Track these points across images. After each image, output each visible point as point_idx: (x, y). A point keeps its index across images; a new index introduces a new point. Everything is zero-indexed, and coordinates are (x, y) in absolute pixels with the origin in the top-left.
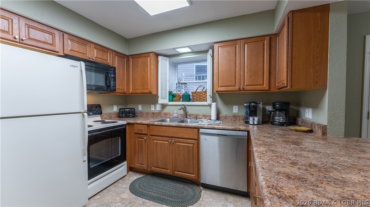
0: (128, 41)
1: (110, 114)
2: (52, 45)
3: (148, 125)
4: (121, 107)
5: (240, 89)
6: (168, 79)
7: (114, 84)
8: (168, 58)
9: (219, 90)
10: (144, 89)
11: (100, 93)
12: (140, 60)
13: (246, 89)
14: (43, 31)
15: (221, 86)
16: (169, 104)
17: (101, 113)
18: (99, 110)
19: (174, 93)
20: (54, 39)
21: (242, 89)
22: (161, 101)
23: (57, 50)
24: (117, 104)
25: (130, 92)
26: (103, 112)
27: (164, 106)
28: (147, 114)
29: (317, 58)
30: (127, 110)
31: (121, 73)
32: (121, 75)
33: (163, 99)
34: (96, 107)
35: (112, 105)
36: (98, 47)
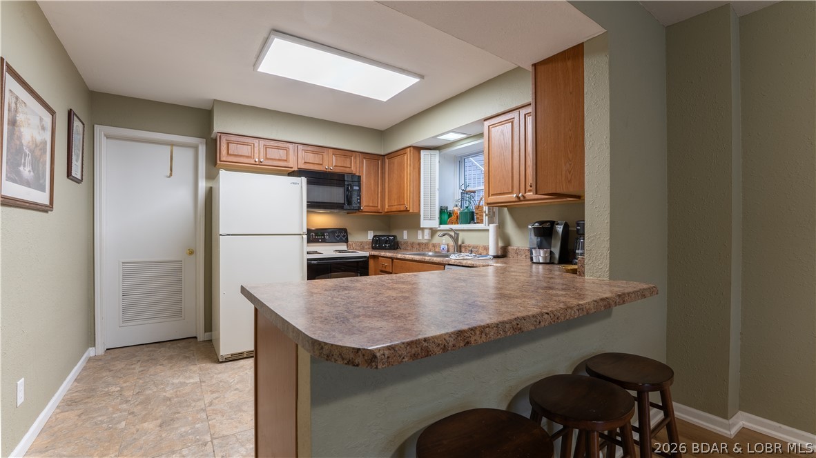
0: (381, 134)
1: (362, 243)
2: (286, 161)
3: (392, 259)
4: (378, 234)
5: (518, 197)
6: (437, 187)
7: (358, 199)
8: (437, 152)
9: (489, 202)
10: (400, 205)
11: (348, 213)
12: (396, 160)
13: (528, 198)
14: (278, 148)
15: (493, 195)
16: (439, 229)
17: (346, 241)
18: (344, 236)
19: (450, 209)
20: (287, 154)
21: (522, 198)
22: (424, 223)
23: (290, 166)
24: (374, 230)
25: (386, 211)
26: (349, 240)
27: (433, 231)
28: (412, 245)
29: (570, 138)
30: (391, 238)
31: (372, 182)
32: (373, 185)
33: (429, 220)
34: (341, 233)
35: (366, 230)
36: (338, 152)
